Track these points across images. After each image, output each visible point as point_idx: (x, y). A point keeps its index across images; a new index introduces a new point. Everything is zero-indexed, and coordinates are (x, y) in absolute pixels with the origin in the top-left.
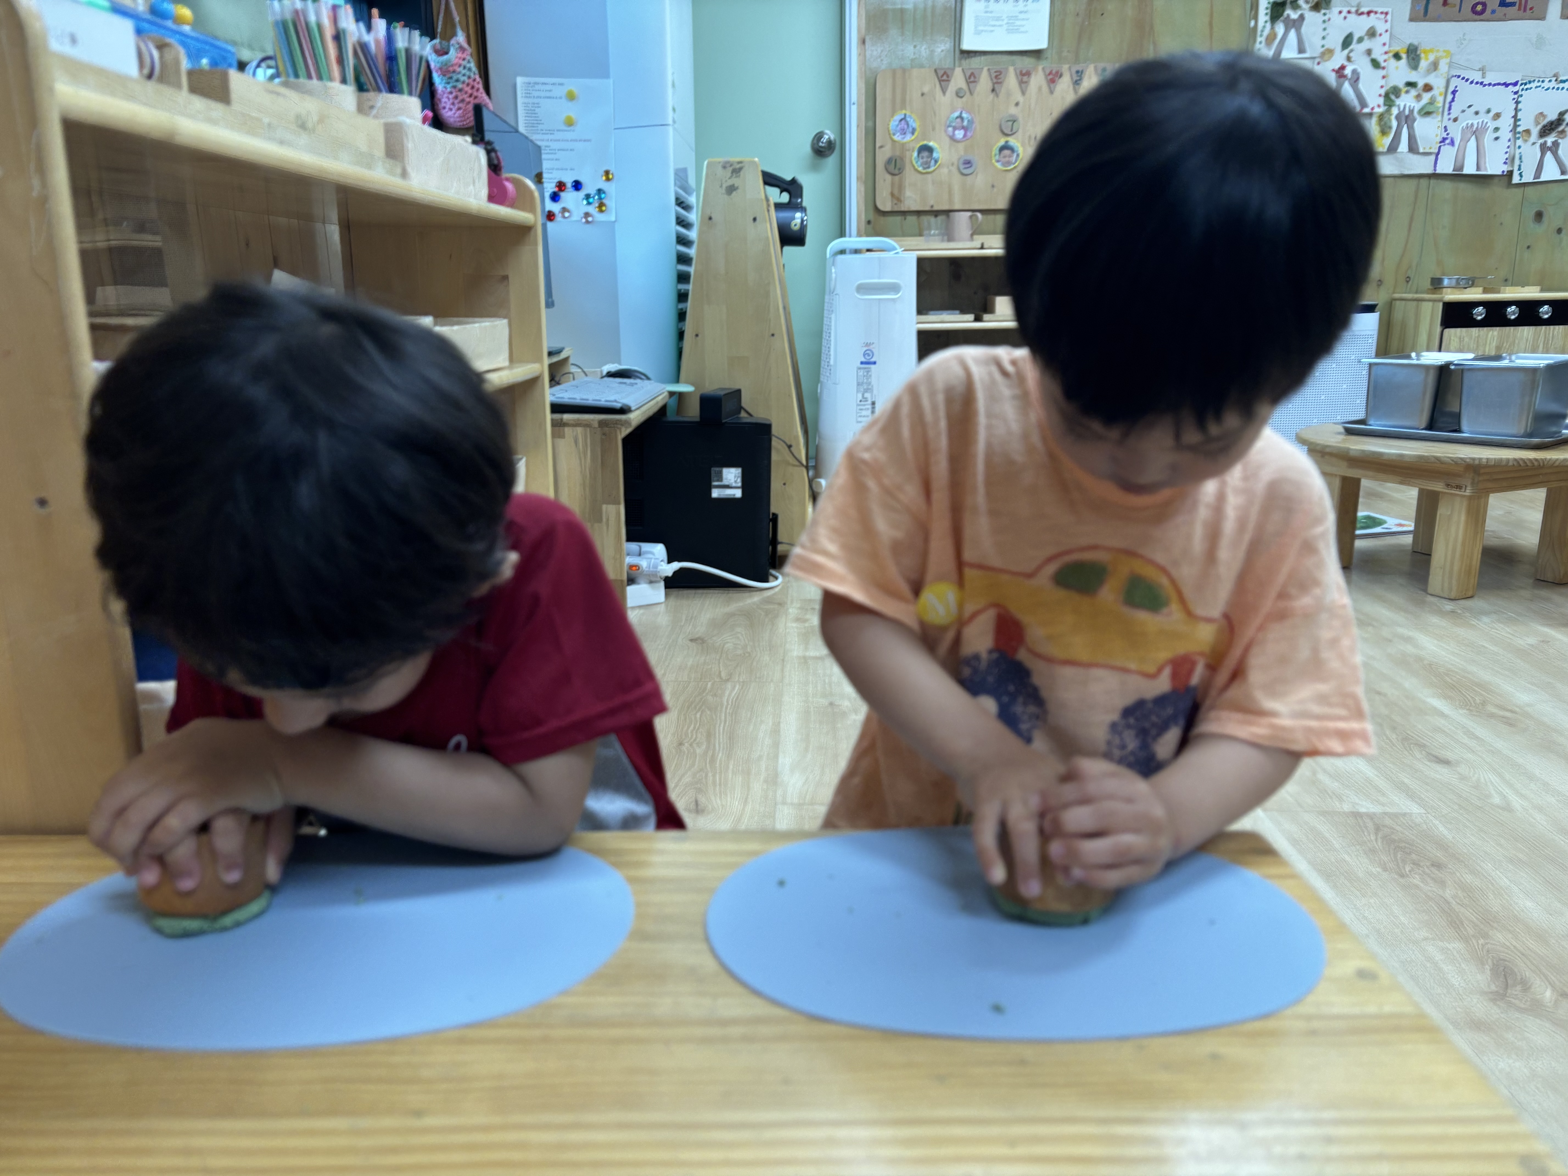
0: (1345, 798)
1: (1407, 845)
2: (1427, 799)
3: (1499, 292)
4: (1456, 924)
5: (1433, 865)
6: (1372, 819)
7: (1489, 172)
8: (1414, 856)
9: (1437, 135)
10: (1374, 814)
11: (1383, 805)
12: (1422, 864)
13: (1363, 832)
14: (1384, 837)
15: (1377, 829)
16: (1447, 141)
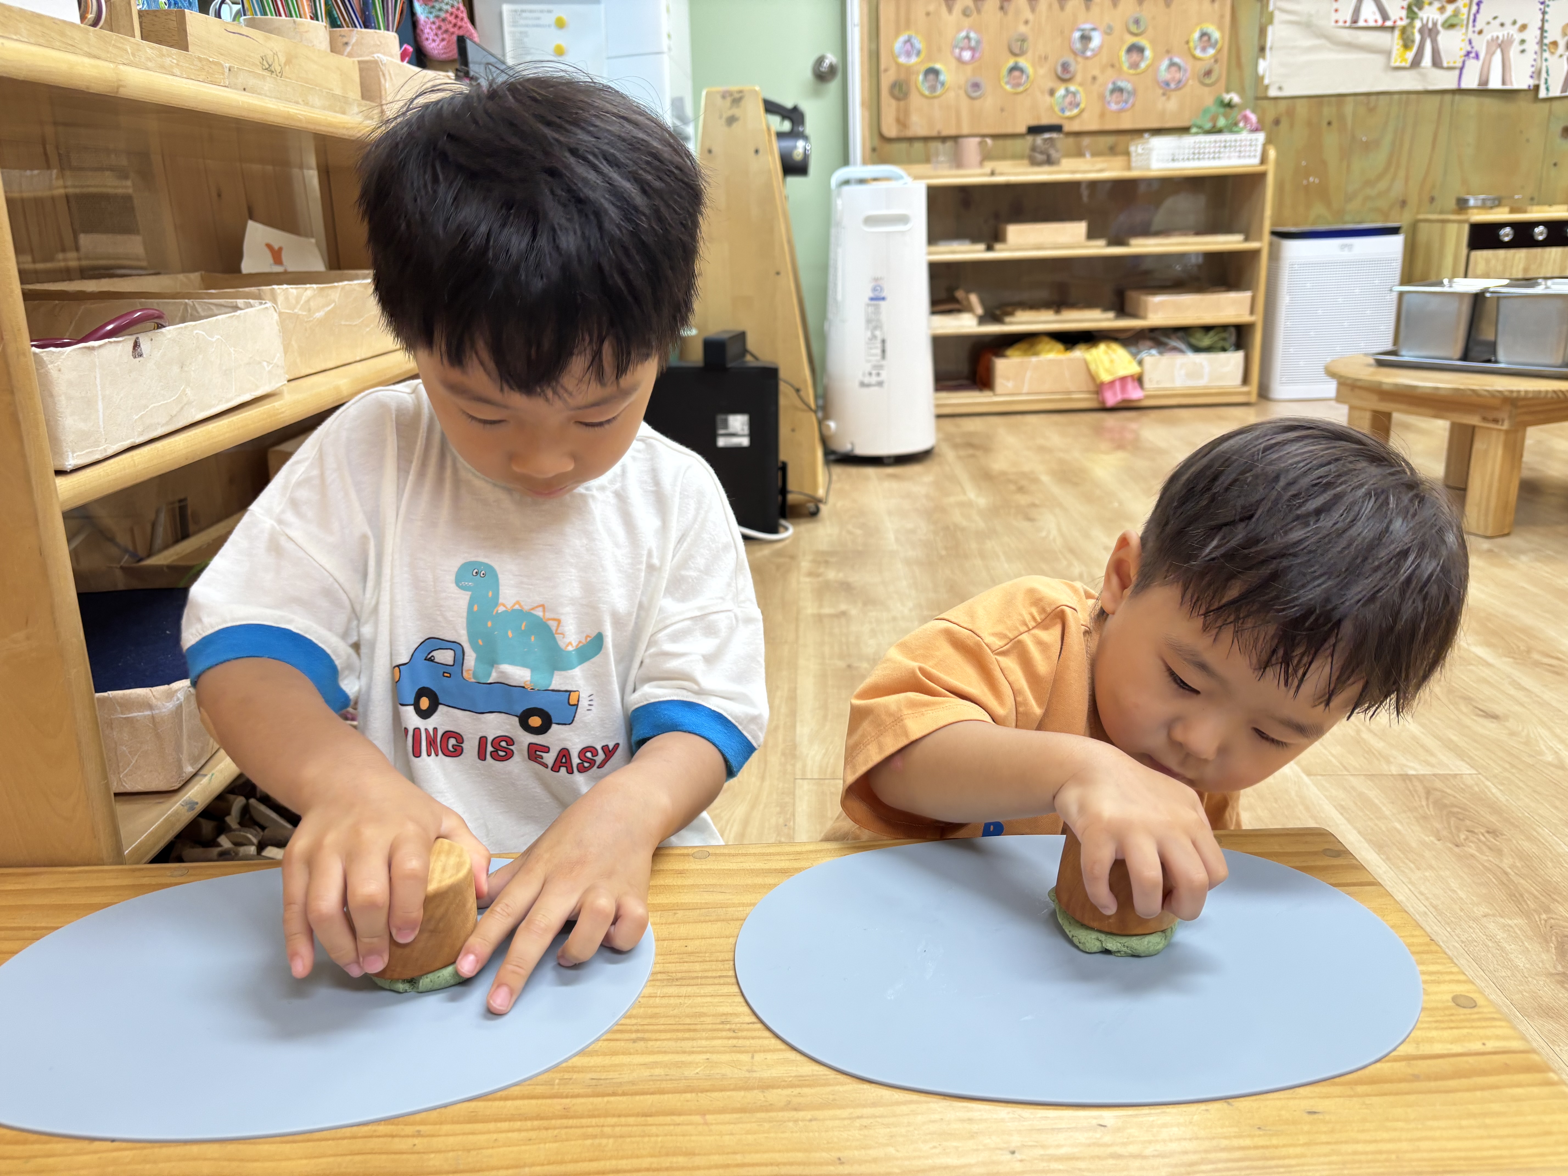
0: (1392, 760)
1: (1459, 810)
2: (1476, 758)
3: (1525, 212)
4: (1516, 897)
5: (1488, 832)
6: (1421, 781)
7: (1516, 86)
8: (1468, 823)
9: (1461, 49)
10: (1424, 775)
11: (1433, 766)
12: (1476, 831)
13: (1413, 797)
14: (1436, 803)
15: (1428, 793)
16: (1473, 55)
